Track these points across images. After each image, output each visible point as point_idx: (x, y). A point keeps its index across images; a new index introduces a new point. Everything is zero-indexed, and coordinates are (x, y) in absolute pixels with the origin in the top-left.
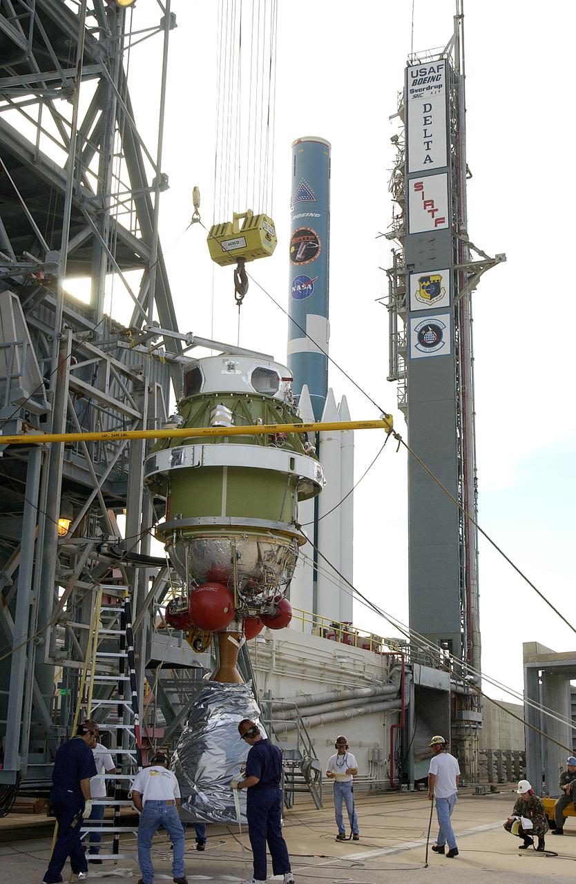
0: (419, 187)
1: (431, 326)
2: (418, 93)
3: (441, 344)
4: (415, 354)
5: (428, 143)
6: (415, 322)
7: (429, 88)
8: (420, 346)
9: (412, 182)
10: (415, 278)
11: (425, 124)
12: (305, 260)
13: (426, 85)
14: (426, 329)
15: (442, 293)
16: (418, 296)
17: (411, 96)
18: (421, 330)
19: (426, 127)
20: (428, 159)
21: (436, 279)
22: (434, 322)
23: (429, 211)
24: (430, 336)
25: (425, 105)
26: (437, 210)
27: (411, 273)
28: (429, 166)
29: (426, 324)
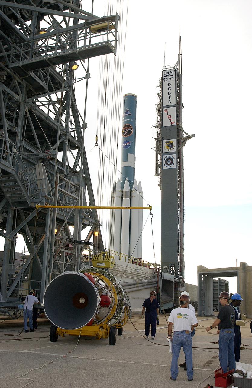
0: (166, 111)
1: (170, 158)
2: (166, 80)
3: (173, 164)
4: (164, 167)
5: (169, 96)
6: (164, 157)
7: (170, 78)
8: (166, 165)
9: (164, 109)
10: (164, 142)
11: (168, 90)
12: (128, 135)
13: (169, 77)
14: (168, 159)
15: (173, 147)
16: (165, 148)
17: (164, 80)
18: (166, 159)
19: (169, 91)
20: (169, 102)
21: (171, 142)
22: (171, 157)
23: (169, 119)
24: (169, 161)
25: (168, 84)
26: (172, 119)
27: (163, 140)
28: (170, 104)
29: (168, 157)
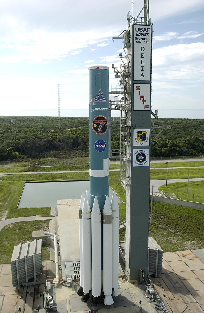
1: (142, 153)
2: (138, 40)
3: (145, 161)
4: (135, 165)
5: (142, 67)
6: (136, 151)
7: (143, 39)
8: (137, 161)
9: (135, 85)
10: (135, 131)
11: (141, 57)
13: (142, 37)
14: (139, 154)
15: (146, 139)
16: (137, 140)
17: (135, 41)
18: (138, 155)
19: (142, 59)
20: (142, 75)
21: (144, 133)
22: (143, 152)
24: (141, 158)
25: (141, 47)
26: (145, 101)
27: (134, 129)
28: (142, 79)
29: (139, 152)
